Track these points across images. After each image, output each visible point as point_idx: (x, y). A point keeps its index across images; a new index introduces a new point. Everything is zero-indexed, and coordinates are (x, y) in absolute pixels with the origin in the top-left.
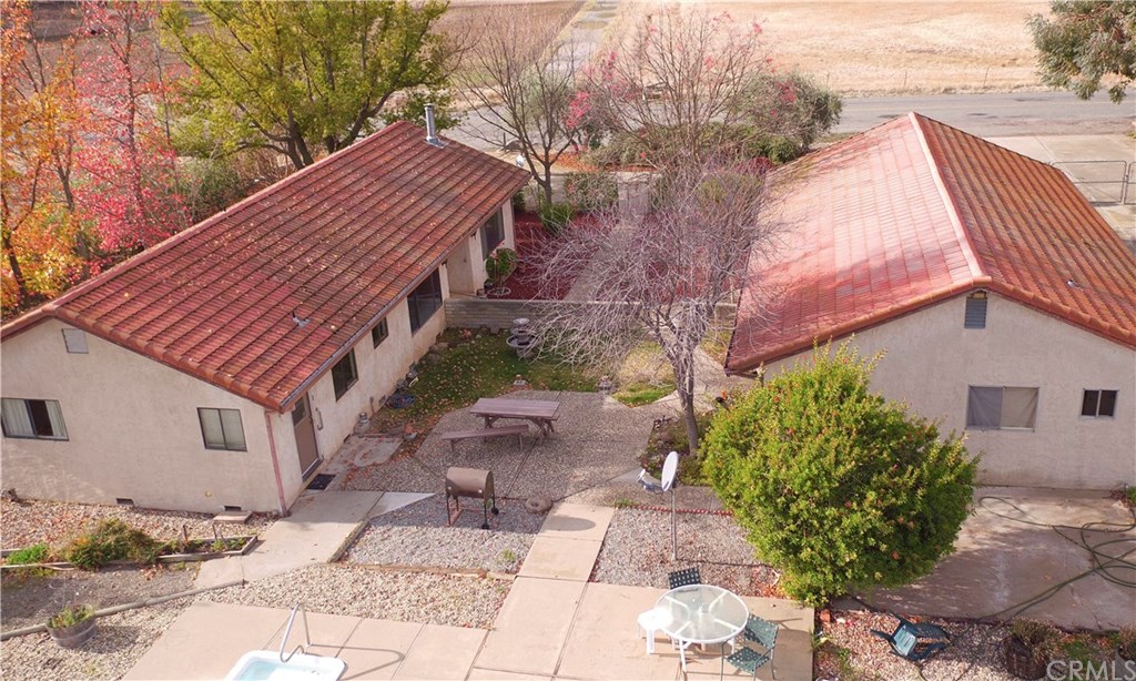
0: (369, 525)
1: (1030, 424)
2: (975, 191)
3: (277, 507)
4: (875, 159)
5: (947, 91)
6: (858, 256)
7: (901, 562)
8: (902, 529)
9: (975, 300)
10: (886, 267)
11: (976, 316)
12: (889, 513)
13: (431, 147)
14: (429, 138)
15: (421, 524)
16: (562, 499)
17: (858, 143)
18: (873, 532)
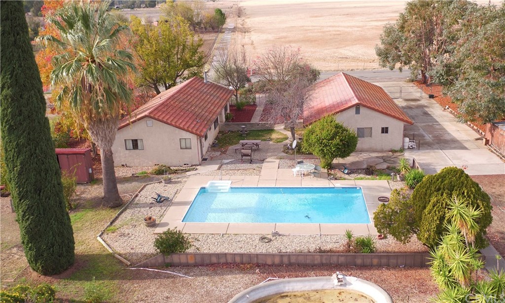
0: (222, 165)
1: (371, 136)
2: (358, 89)
3: (198, 163)
4: (333, 84)
5: (352, 70)
6: (331, 102)
7: (344, 151)
8: (343, 144)
9: (357, 107)
10: (338, 103)
11: (358, 112)
12: (341, 141)
13: (206, 84)
14: (205, 81)
15: (235, 164)
16: (266, 159)
17: (327, 81)
18: (338, 144)
